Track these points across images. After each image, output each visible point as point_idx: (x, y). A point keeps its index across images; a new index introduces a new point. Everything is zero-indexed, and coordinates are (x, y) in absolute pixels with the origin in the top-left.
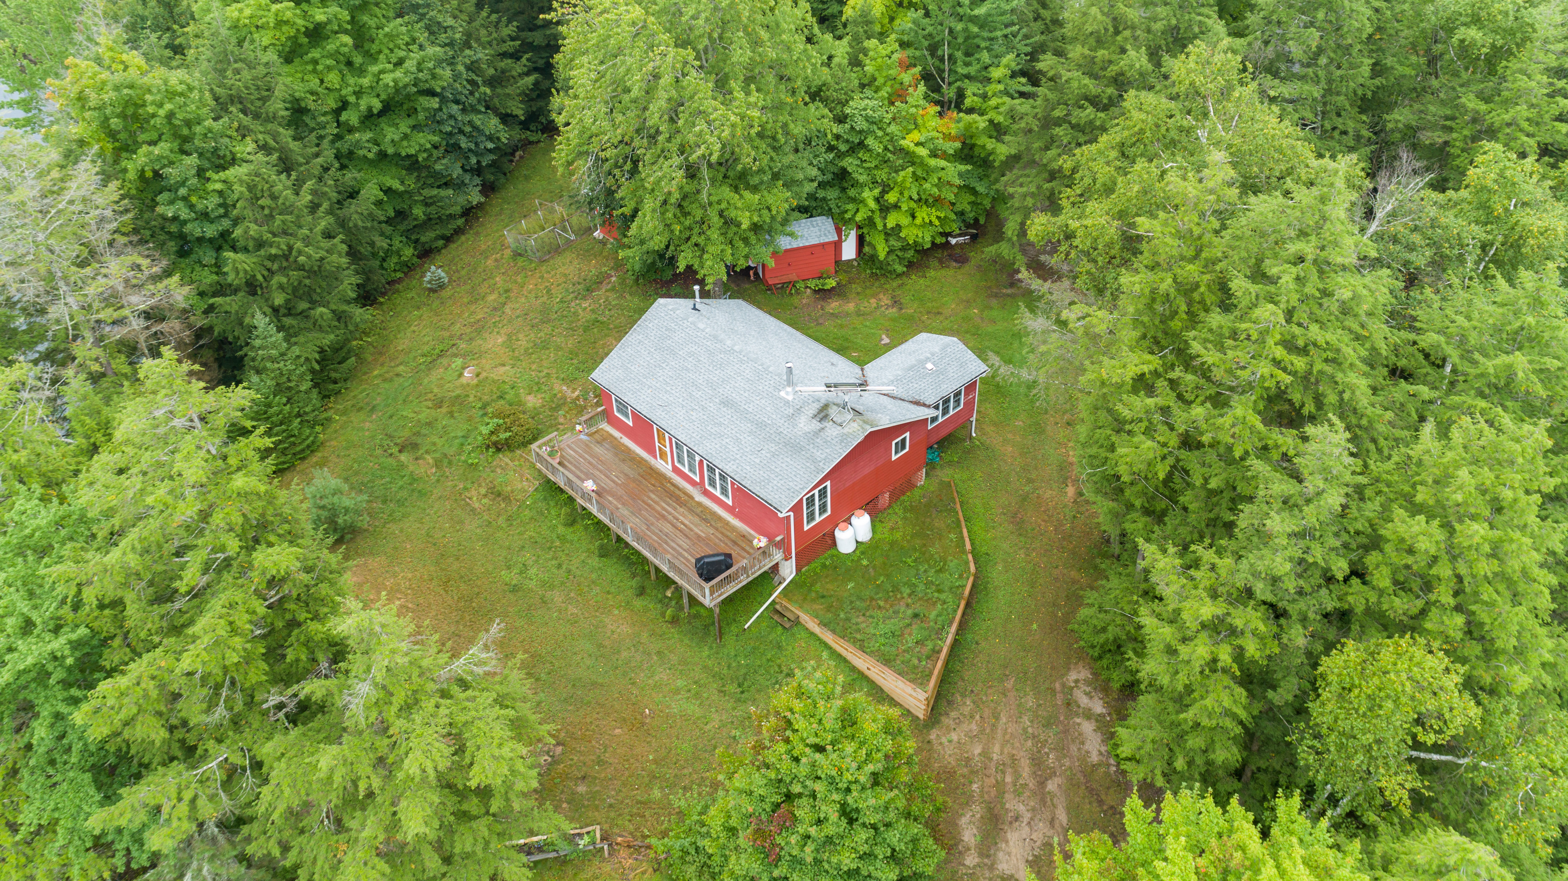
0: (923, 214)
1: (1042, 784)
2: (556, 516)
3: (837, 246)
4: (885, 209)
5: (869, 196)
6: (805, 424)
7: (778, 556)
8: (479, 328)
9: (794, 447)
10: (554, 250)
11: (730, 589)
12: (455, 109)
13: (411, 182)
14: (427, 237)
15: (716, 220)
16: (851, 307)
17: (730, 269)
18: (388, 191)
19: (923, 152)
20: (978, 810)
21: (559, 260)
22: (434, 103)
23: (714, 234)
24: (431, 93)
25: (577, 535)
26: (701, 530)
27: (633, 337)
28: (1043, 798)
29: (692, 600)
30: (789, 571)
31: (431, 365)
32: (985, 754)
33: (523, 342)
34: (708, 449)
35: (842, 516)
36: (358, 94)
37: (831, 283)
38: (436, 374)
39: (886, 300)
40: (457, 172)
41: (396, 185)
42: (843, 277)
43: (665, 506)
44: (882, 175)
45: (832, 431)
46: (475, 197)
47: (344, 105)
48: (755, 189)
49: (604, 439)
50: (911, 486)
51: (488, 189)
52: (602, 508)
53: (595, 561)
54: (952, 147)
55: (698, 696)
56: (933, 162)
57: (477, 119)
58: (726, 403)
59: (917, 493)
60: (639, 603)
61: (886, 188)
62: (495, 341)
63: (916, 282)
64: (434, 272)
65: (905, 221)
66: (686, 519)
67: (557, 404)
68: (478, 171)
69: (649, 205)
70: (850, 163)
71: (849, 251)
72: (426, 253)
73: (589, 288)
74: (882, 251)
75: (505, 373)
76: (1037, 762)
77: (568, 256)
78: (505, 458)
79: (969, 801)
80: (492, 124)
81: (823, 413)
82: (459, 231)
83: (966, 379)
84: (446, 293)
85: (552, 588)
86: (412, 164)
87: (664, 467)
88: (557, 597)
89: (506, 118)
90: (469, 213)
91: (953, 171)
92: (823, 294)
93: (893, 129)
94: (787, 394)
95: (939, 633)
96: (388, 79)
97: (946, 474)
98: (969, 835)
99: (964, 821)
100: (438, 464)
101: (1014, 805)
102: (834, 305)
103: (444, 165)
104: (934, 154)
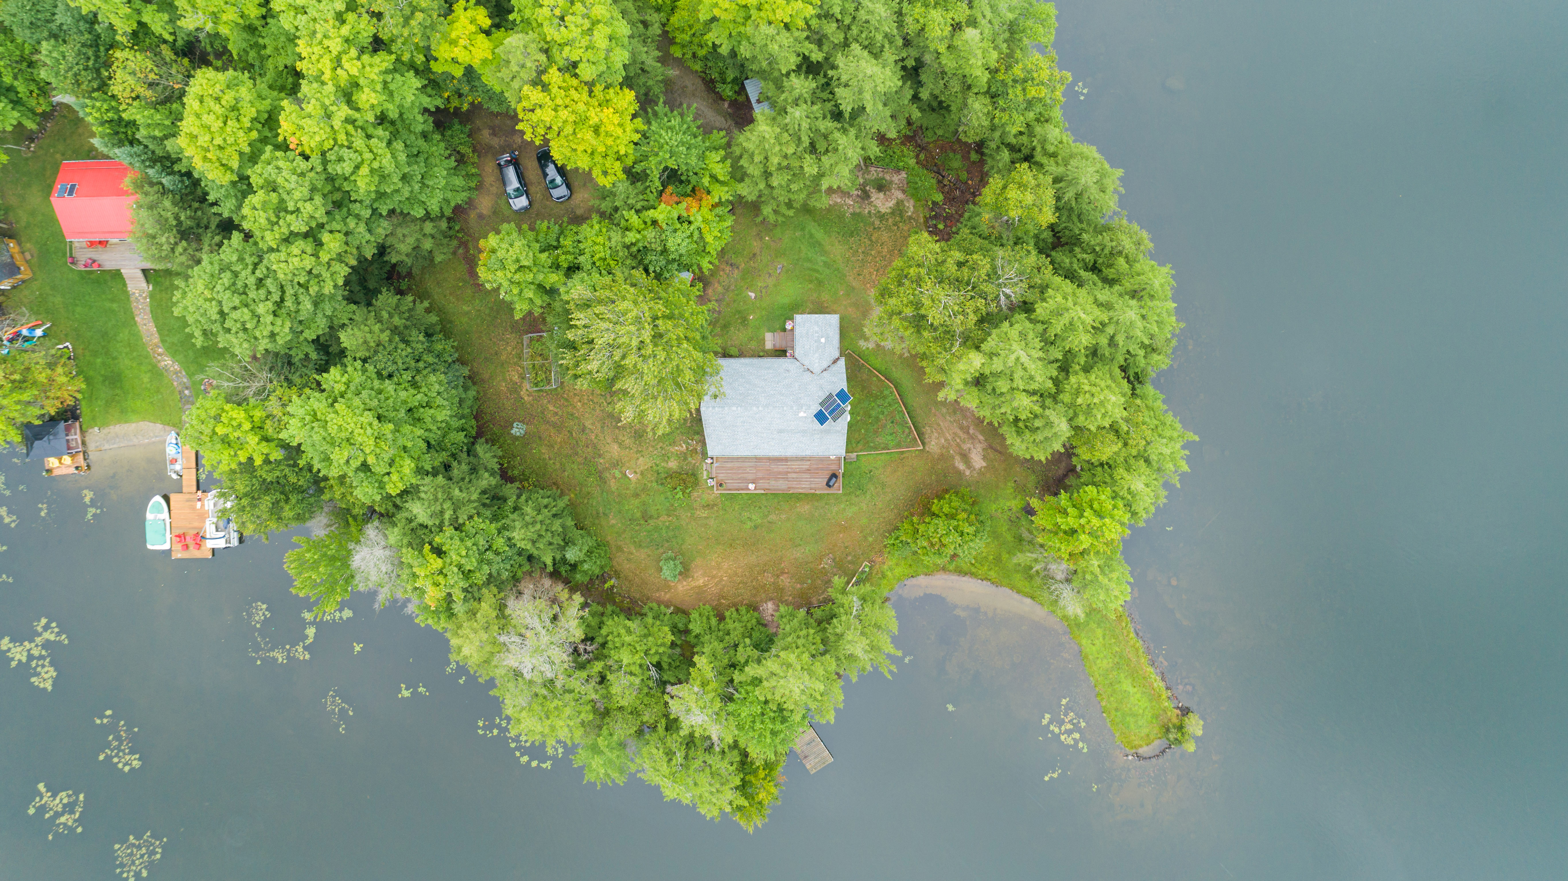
1: (968, 433)
6: (815, 425)
8: (595, 447)
16: (718, 287)
20: (958, 458)
26: (805, 465)
27: (709, 430)
28: (972, 438)
31: (602, 480)
32: (946, 440)
38: (612, 482)
39: (726, 268)
43: (782, 467)
52: (762, 489)
55: (852, 504)
62: (615, 450)
66: (795, 465)
67: (683, 457)
75: (644, 462)
76: (961, 428)
78: (695, 494)
79: (953, 457)
83: (837, 331)
85: (767, 516)
88: (772, 517)
94: (802, 415)
98: (961, 466)
99: (957, 464)
100: (669, 515)
101: (966, 446)
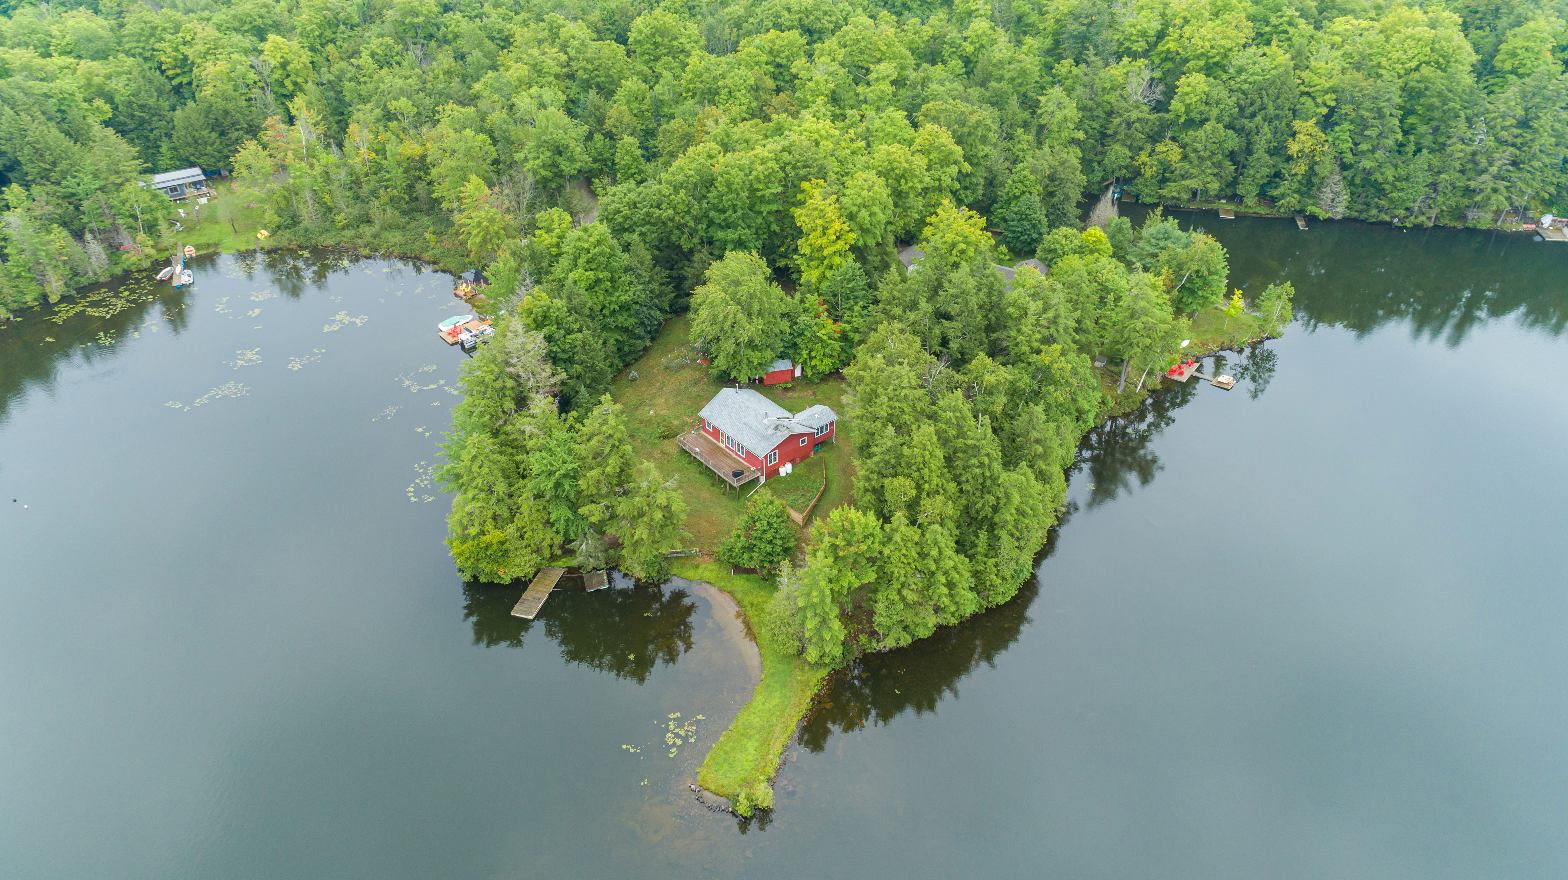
0: (826, 361)
2: (684, 460)
3: (793, 371)
4: (811, 358)
5: (804, 353)
6: (770, 431)
7: (759, 474)
8: (654, 396)
9: (766, 438)
10: (682, 367)
11: (743, 482)
12: (645, 309)
13: (625, 337)
14: (628, 359)
15: (745, 361)
16: (796, 395)
17: (750, 379)
18: (616, 340)
19: (825, 338)
21: (683, 371)
22: (638, 307)
23: (745, 366)
24: (637, 303)
25: (692, 468)
26: (734, 465)
27: (713, 401)
29: (730, 485)
30: (763, 480)
31: (637, 409)
33: (671, 402)
34: (738, 438)
35: (782, 463)
36: (610, 303)
37: (790, 385)
38: (639, 412)
39: (810, 393)
40: (643, 333)
41: (619, 338)
42: (794, 383)
43: (723, 458)
44: (810, 345)
45: (779, 433)
46: (648, 343)
47: (604, 307)
48: (760, 351)
49: (702, 436)
50: (808, 457)
51: (653, 339)
52: (701, 456)
53: (698, 476)
54: (837, 336)
56: (829, 341)
57: (652, 312)
58: (745, 424)
59: (810, 460)
60: (712, 489)
61: (811, 350)
62: (661, 401)
63: (824, 387)
64: (634, 373)
65: (818, 363)
66: (729, 462)
67: (685, 424)
68: (649, 332)
69: (722, 355)
70: (798, 340)
71: (798, 373)
72: (627, 365)
73: (696, 383)
74: (809, 374)
75: (665, 412)
77: (687, 369)
78: (666, 441)
80: (658, 314)
81: (776, 428)
82: (641, 357)
83: (830, 420)
84: (638, 382)
86: (626, 330)
87: (723, 446)
89: (662, 310)
90: (646, 349)
91: (837, 345)
92: (786, 389)
93: (815, 328)
94: (765, 421)
95: (810, 500)
96: (622, 298)
97: (821, 454)
100: (642, 442)
102: (790, 394)
103: (640, 331)
104: (830, 338)
